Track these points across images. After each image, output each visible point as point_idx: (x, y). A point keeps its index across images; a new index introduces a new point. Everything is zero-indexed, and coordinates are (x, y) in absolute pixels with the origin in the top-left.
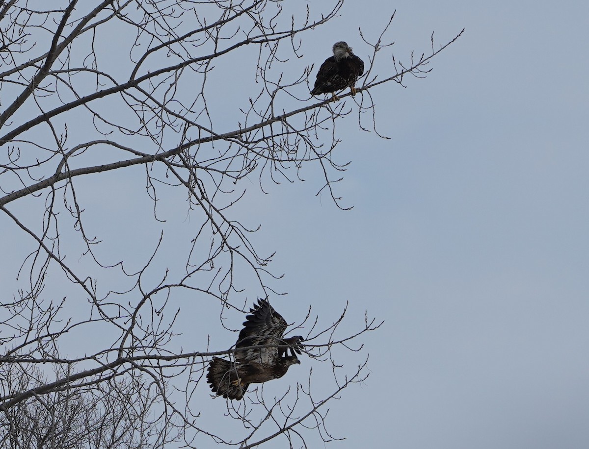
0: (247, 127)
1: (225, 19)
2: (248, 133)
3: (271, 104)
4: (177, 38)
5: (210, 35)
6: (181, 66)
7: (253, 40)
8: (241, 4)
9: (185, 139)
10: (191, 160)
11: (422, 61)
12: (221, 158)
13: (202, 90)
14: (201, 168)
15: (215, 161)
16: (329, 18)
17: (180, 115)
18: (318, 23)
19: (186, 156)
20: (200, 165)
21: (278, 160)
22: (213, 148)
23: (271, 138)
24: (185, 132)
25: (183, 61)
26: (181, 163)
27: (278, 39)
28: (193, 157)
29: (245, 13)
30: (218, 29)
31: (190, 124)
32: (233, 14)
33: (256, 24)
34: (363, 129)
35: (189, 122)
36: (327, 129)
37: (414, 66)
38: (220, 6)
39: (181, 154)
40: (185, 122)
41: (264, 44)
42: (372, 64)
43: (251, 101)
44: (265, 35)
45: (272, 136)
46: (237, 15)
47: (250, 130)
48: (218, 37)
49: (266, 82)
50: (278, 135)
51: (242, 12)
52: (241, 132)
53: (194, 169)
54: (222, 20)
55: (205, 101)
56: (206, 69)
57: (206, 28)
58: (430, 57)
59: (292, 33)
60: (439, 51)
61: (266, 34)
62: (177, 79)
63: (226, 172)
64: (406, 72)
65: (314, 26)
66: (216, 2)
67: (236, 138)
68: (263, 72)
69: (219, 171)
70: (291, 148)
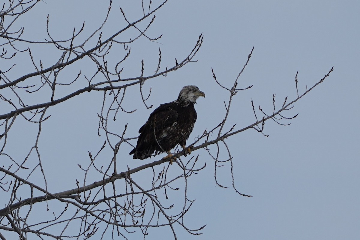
0: (85, 186)
1: (65, 61)
2: (87, 192)
3: (114, 159)
4: (8, 82)
5: (47, 80)
6: (13, 114)
7: (96, 87)
8: (83, 45)
9: (14, 199)
10: (21, 223)
11: (285, 106)
12: (55, 221)
13: (36, 143)
14: (33, 232)
15: (49, 224)
16: (184, 63)
17: (10, 170)
18: (171, 70)
19: (15, 218)
20: (31, 228)
21: (122, 226)
22: (48, 210)
23: (114, 199)
24: (14, 191)
25: (14, 110)
26: (10, 226)
27: (125, 86)
28: (24, 220)
29: (87, 56)
30: (56, 74)
31: (21, 182)
32: (73, 56)
33: (100, 68)
34: (220, 186)
35: (20, 180)
36: (177, 189)
37: (276, 112)
38: (59, 47)
39: (10, 215)
40: (15, 179)
41: (108, 92)
42: (228, 111)
43: (90, 156)
44: (110, 82)
45: (115, 197)
46: (78, 57)
47: (90, 188)
48: (56, 82)
49: (108, 134)
50: (121, 196)
51: (83, 55)
52: (79, 191)
53: (24, 233)
54: (61, 63)
55: (39, 155)
56: (41, 119)
57: (43, 72)
58: (295, 101)
59: (141, 80)
60: (305, 94)
61: (111, 80)
62: (7, 130)
63: (60, 237)
64: (267, 119)
65: (166, 72)
66: (54, 42)
67: (73, 198)
68: (104, 122)
69: (53, 237)
70: (136, 209)
